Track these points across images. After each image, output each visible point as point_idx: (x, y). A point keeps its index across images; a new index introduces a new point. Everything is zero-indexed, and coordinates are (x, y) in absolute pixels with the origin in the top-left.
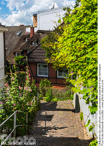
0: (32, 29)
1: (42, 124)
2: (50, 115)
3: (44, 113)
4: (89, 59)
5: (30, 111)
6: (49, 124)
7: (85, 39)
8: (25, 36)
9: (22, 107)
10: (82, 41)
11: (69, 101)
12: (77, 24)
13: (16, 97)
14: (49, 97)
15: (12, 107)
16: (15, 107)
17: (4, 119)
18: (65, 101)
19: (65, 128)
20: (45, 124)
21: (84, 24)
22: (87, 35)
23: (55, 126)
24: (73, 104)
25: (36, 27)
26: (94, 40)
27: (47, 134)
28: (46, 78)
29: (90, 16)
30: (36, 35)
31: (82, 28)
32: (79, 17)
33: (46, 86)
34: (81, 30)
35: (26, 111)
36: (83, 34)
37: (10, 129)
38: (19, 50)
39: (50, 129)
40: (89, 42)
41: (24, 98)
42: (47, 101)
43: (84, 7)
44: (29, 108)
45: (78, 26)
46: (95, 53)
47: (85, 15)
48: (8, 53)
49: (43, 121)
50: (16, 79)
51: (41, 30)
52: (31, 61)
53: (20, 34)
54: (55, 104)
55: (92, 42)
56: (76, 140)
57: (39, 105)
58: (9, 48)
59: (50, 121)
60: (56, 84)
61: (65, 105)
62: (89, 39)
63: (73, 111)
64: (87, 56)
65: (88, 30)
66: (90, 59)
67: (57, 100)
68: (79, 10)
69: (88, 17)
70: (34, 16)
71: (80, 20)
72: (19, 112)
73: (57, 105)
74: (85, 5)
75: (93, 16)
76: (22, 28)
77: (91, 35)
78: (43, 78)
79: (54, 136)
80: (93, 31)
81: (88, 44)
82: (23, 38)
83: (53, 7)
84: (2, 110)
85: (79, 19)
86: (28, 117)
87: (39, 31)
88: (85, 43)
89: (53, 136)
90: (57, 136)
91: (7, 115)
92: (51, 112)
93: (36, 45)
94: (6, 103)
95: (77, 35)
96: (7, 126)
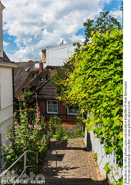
0: (41, 64)
1: (53, 164)
2: (60, 155)
3: (54, 153)
4: (102, 97)
5: (40, 151)
6: (60, 164)
7: (97, 76)
8: (34, 72)
9: (32, 147)
10: (95, 78)
11: (79, 139)
12: (89, 61)
13: (26, 136)
14: (59, 135)
15: (22, 146)
16: (24, 147)
17: (13, 159)
18: (75, 139)
19: (77, 168)
20: (56, 164)
21: (96, 61)
22: (100, 72)
23: (66, 166)
24: (84, 142)
25: (45, 63)
26: (106, 77)
27: (58, 175)
28: (56, 115)
29: (102, 52)
30: (45, 71)
31: (94, 65)
32: (91, 54)
33: (56, 124)
34: (93, 67)
35: (36, 151)
36: (95, 71)
37: (20, 170)
38: (28, 86)
39: (62, 169)
40: (102, 79)
41: (33, 137)
42: (57, 140)
43: (96, 44)
44: (39, 147)
45: (90, 63)
46: (108, 90)
47: (97, 51)
48: (16, 90)
49: (54, 161)
50: (26, 117)
51: (50, 66)
52: (40, 97)
53: (29, 70)
54: (66, 142)
55: (104, 79)
56: (89, 181)
57: (49, 143)
58: (17, 84)
59: (61, 160)
60: (66, 121)
61: (76, 143)
62: (102, 75)
63: (85, 149)
64: (100, 93)
65: (100, 67)
66: (104, 97)
67: (68, 138)
68: (91, 46)
69: (100, 53)
70: (43, 52)
71: (92, 57)
72: (30, 152)
73: (68, 143)
74: (97, 41)
75: (105, 52)
76: (31, 63)
77: (104, 72)
78: (53, 115)
79: (66, 177)
80: (105, 68)
81: (101, 81)
82: (32, 74)
83: (63, 43)
84: (11, 150)
85: (91, 55)
86: (39, 157)
87: (48, 67)
88: (97, 80)
89: (64, 177)
90: (69, 177)
91: (16, 156)
92: (62, 151)
93: (45, 81)
94: (16, 142)
95: (89, 71)
96: (17, 167)
